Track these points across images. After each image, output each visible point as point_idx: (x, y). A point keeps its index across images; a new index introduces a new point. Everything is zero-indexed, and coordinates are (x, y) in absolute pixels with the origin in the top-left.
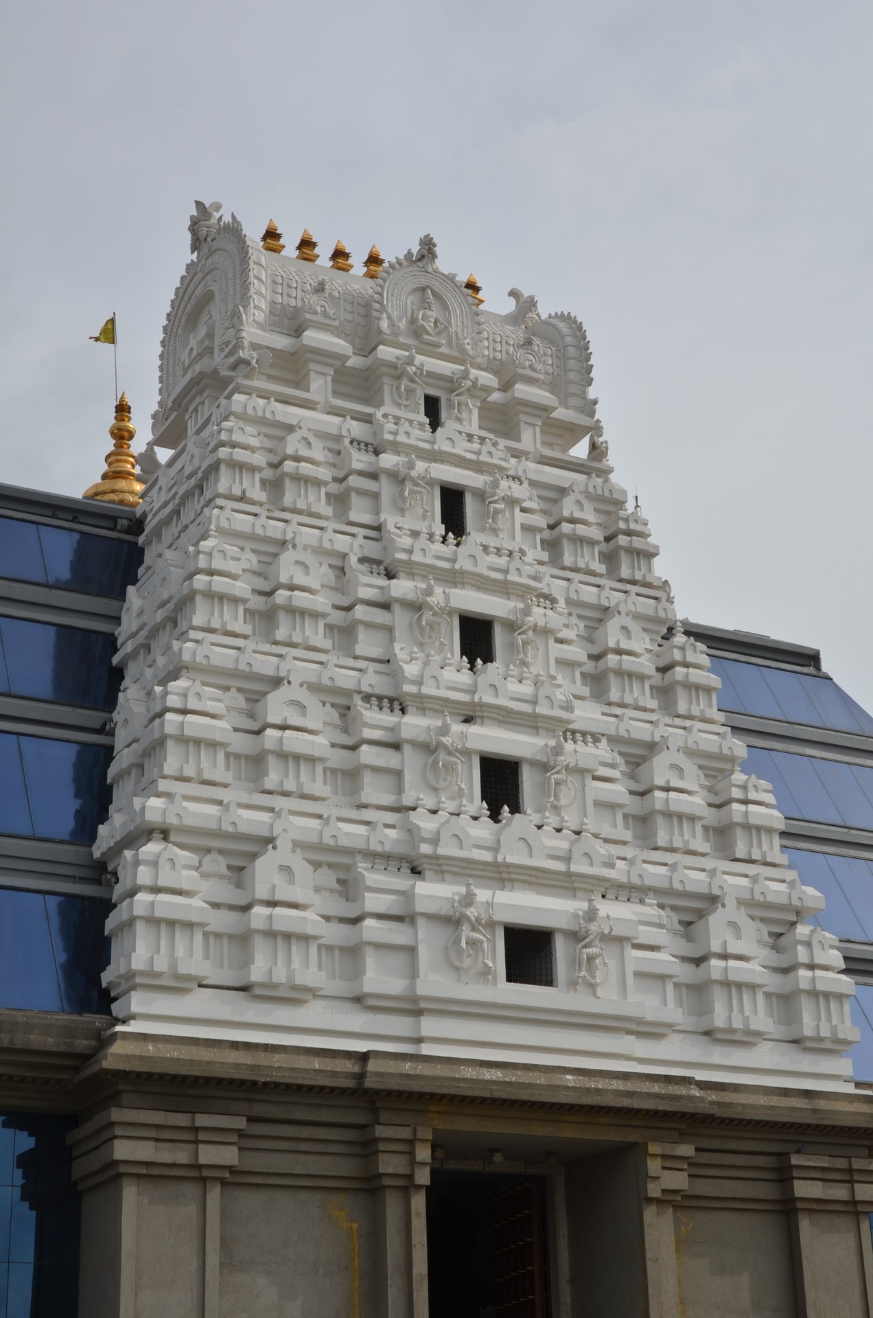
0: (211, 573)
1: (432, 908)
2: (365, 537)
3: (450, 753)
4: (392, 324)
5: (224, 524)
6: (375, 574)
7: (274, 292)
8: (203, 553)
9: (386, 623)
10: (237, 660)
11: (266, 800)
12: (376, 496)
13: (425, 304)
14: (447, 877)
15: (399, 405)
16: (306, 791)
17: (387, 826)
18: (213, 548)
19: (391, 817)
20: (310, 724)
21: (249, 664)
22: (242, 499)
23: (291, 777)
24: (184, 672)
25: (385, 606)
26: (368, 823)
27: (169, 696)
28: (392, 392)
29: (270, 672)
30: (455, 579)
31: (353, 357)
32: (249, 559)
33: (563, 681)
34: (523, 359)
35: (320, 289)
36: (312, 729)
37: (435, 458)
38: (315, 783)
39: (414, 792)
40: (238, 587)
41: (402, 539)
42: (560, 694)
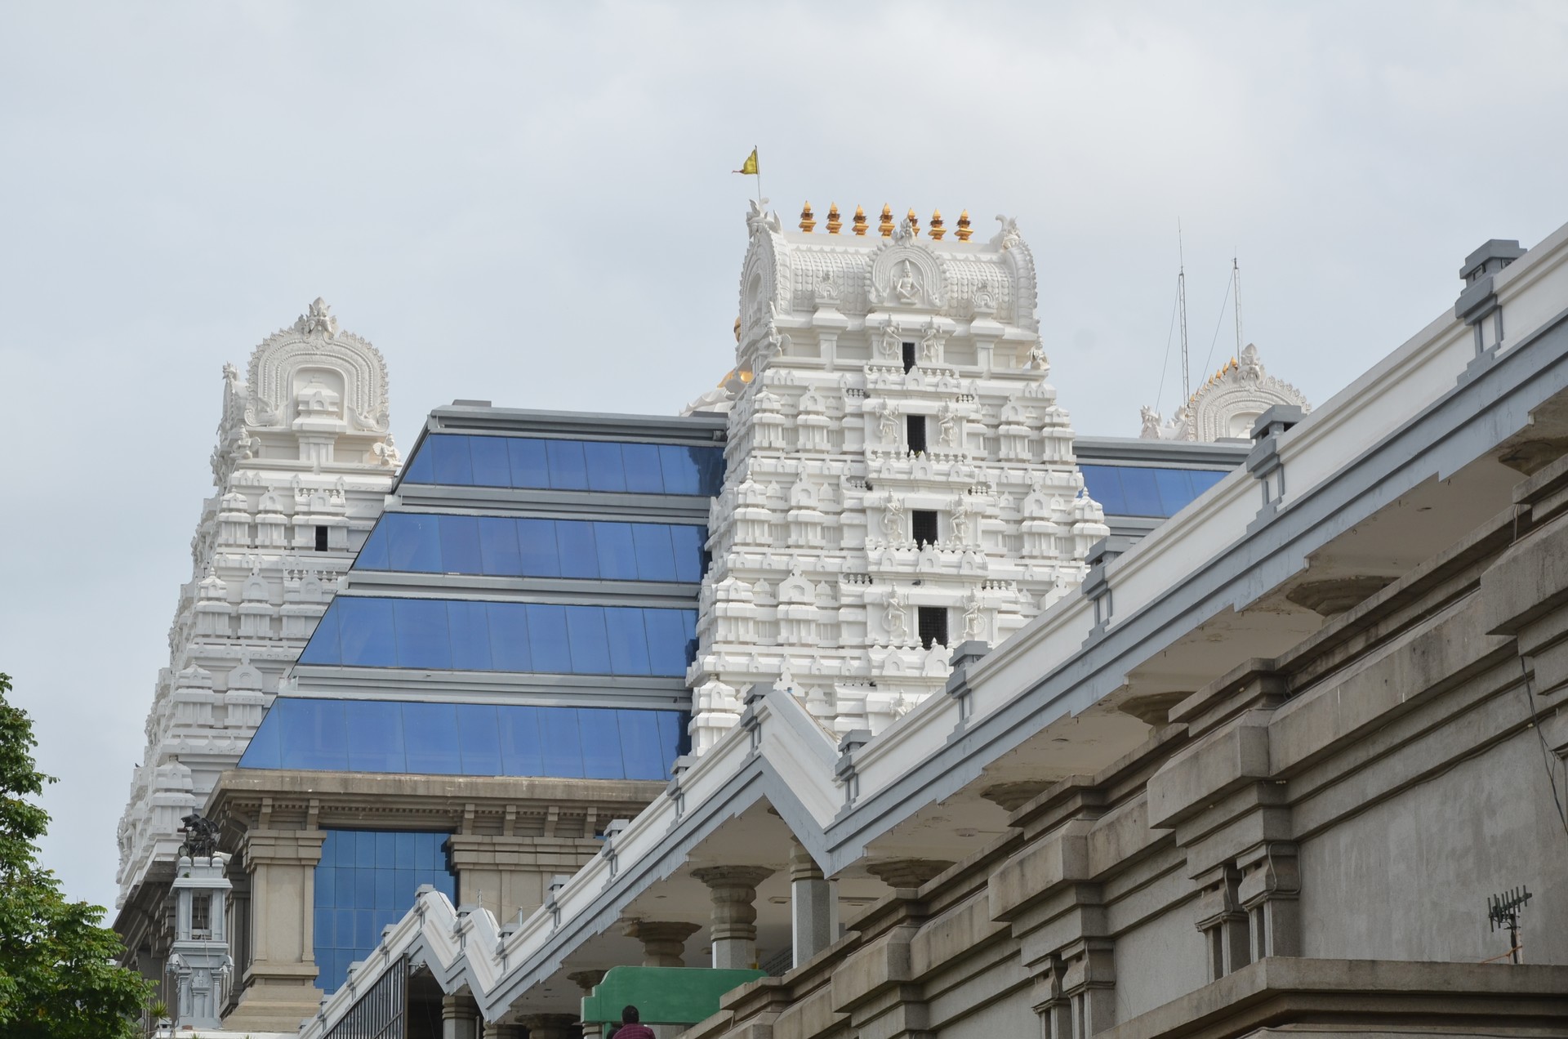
0: (747, 506)
1: (876, 709)
2: (852, 461)
3: (898, 610)
4: (878, 296)
5: (757, 469)
6: (859, 488)
7: (797, 282)
8: (741, 493)
9: (862, 523)
10: (762, 563)
11: (779, 650)
12: (862, 430)
13: (904, 274)
14: (891, 686)
15: (884, 355)
16: (803, 642)
17: (852, 658)
18: (747, 489)
19: (857, 653)
20: (805, 600)
21: (769, 564)
22: (770, 448)
23: (795, 634)
24: (730, 574)
25: (863, 511)
26: (843, 658)
27: (719, 592)
28: (878, 346)
29: (783, 567)
30: (912, 485)
31: (851, 324)
32: (774, 488)
33: (987, 545)
34: (980, 300)
35: (826, 277)
36: (807, 602)
37: (906, 394)
38: (810, 636)
39: (873, 636)
40: (764, 514)
41: (874, 463)
42: (978, 559)
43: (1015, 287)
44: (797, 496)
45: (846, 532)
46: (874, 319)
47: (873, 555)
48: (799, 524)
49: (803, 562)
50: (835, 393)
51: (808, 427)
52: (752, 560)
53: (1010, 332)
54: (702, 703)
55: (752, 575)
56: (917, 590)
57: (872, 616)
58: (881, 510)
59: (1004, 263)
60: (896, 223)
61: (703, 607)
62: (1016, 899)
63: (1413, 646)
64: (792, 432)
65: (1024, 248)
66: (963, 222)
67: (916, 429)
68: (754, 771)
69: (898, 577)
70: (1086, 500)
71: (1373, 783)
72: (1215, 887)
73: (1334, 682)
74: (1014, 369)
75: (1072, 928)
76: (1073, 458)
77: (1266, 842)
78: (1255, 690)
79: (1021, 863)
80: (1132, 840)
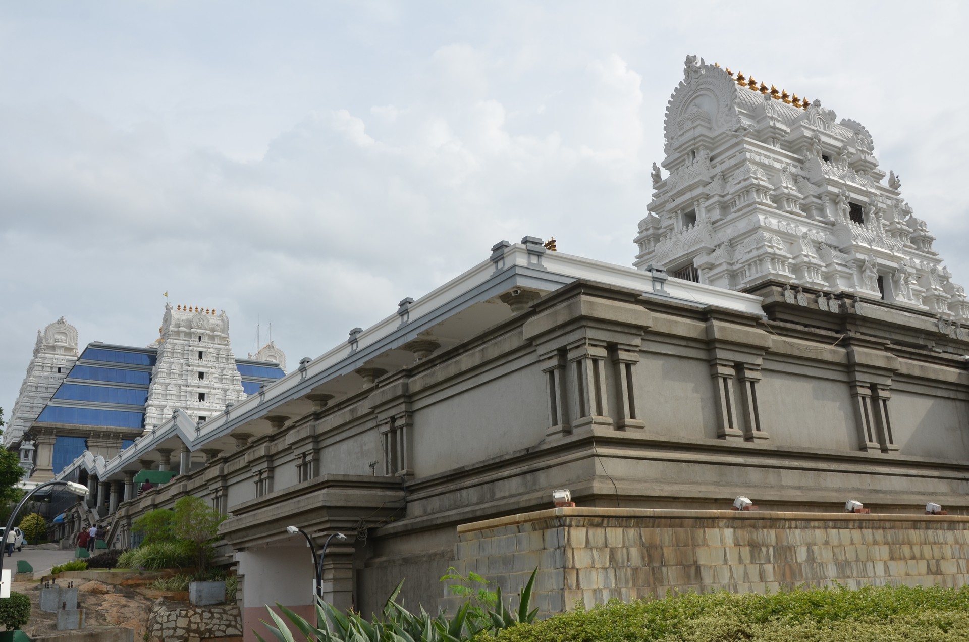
0: (161, 369)
2: (186, 360)
3: (194, 393)
4: (194, 325)
5: (164, 360)
6: (187, 366)
7: (176, 321)
8: (160, 366)
9: (187, 374)
10: (164, 381)
11: (166, 400)
12: (189, 353)
14: (191, 410)
15: (195, 338)
19: (184, 402)
21: (166, 382)
22: (167, 356)
23: (170, 397)
25: (188, 371)
26: (180, 403)
28: (193, 336)
29: (169, 382)
30: (199, 366)
31: (188, 331)
32: (168, 365)
33: (215, 380)
34: (217, 328)
35: (183, 320)
36: (173, 390)
37: (199, 347)
38: (173, 398)
39: (188, 398)
40: (165, 371)
41: (191, 361)
42: (212, 383)
43: (224, 325)
44: (173, 367)
45: (183, 376)
46: (193, 330)
47: (189, 381)
48: (173, 373)
49: (173, 382)
50: (183, 345)
51: (176, 352)
52: (162, 380)
53: (223, 335)
54: (148, 411)
55: (162, 384)
56: (199, 389)
57: (188, 394)
58: (192, 371)
59: (222, 320)
60: (199, 310)
61: (149, 390)
62: (252, 459)
63: (350, 410)
64: (173, 353)
65: (227, 317)
66: (214, 311)
67: (201, 355)
68: (175, 428)
69: (195, 386)
70: (237, 372)
71: (338, 438)
72: (300, 458)
73: (331, 417)
74: (223, 343)
75: (265, 465)
76: (234, 363)
77: (313, 449)
78: (312, 417)
79: (254, 451)
80: (281, 447)
